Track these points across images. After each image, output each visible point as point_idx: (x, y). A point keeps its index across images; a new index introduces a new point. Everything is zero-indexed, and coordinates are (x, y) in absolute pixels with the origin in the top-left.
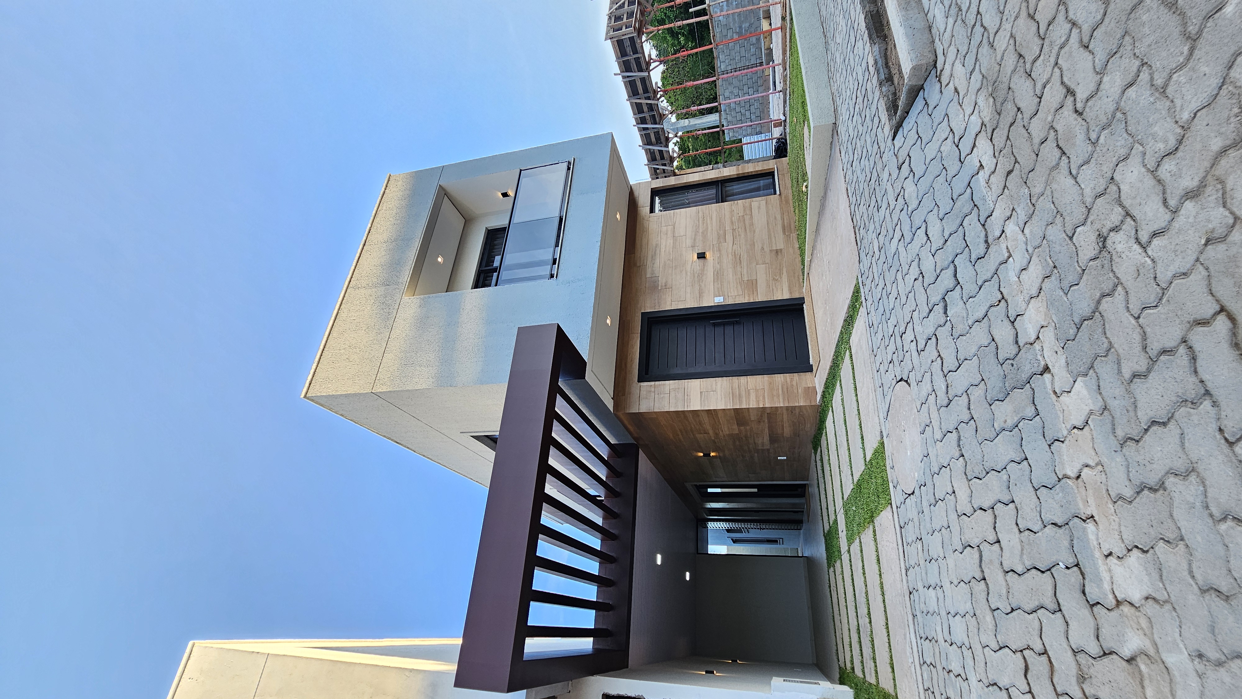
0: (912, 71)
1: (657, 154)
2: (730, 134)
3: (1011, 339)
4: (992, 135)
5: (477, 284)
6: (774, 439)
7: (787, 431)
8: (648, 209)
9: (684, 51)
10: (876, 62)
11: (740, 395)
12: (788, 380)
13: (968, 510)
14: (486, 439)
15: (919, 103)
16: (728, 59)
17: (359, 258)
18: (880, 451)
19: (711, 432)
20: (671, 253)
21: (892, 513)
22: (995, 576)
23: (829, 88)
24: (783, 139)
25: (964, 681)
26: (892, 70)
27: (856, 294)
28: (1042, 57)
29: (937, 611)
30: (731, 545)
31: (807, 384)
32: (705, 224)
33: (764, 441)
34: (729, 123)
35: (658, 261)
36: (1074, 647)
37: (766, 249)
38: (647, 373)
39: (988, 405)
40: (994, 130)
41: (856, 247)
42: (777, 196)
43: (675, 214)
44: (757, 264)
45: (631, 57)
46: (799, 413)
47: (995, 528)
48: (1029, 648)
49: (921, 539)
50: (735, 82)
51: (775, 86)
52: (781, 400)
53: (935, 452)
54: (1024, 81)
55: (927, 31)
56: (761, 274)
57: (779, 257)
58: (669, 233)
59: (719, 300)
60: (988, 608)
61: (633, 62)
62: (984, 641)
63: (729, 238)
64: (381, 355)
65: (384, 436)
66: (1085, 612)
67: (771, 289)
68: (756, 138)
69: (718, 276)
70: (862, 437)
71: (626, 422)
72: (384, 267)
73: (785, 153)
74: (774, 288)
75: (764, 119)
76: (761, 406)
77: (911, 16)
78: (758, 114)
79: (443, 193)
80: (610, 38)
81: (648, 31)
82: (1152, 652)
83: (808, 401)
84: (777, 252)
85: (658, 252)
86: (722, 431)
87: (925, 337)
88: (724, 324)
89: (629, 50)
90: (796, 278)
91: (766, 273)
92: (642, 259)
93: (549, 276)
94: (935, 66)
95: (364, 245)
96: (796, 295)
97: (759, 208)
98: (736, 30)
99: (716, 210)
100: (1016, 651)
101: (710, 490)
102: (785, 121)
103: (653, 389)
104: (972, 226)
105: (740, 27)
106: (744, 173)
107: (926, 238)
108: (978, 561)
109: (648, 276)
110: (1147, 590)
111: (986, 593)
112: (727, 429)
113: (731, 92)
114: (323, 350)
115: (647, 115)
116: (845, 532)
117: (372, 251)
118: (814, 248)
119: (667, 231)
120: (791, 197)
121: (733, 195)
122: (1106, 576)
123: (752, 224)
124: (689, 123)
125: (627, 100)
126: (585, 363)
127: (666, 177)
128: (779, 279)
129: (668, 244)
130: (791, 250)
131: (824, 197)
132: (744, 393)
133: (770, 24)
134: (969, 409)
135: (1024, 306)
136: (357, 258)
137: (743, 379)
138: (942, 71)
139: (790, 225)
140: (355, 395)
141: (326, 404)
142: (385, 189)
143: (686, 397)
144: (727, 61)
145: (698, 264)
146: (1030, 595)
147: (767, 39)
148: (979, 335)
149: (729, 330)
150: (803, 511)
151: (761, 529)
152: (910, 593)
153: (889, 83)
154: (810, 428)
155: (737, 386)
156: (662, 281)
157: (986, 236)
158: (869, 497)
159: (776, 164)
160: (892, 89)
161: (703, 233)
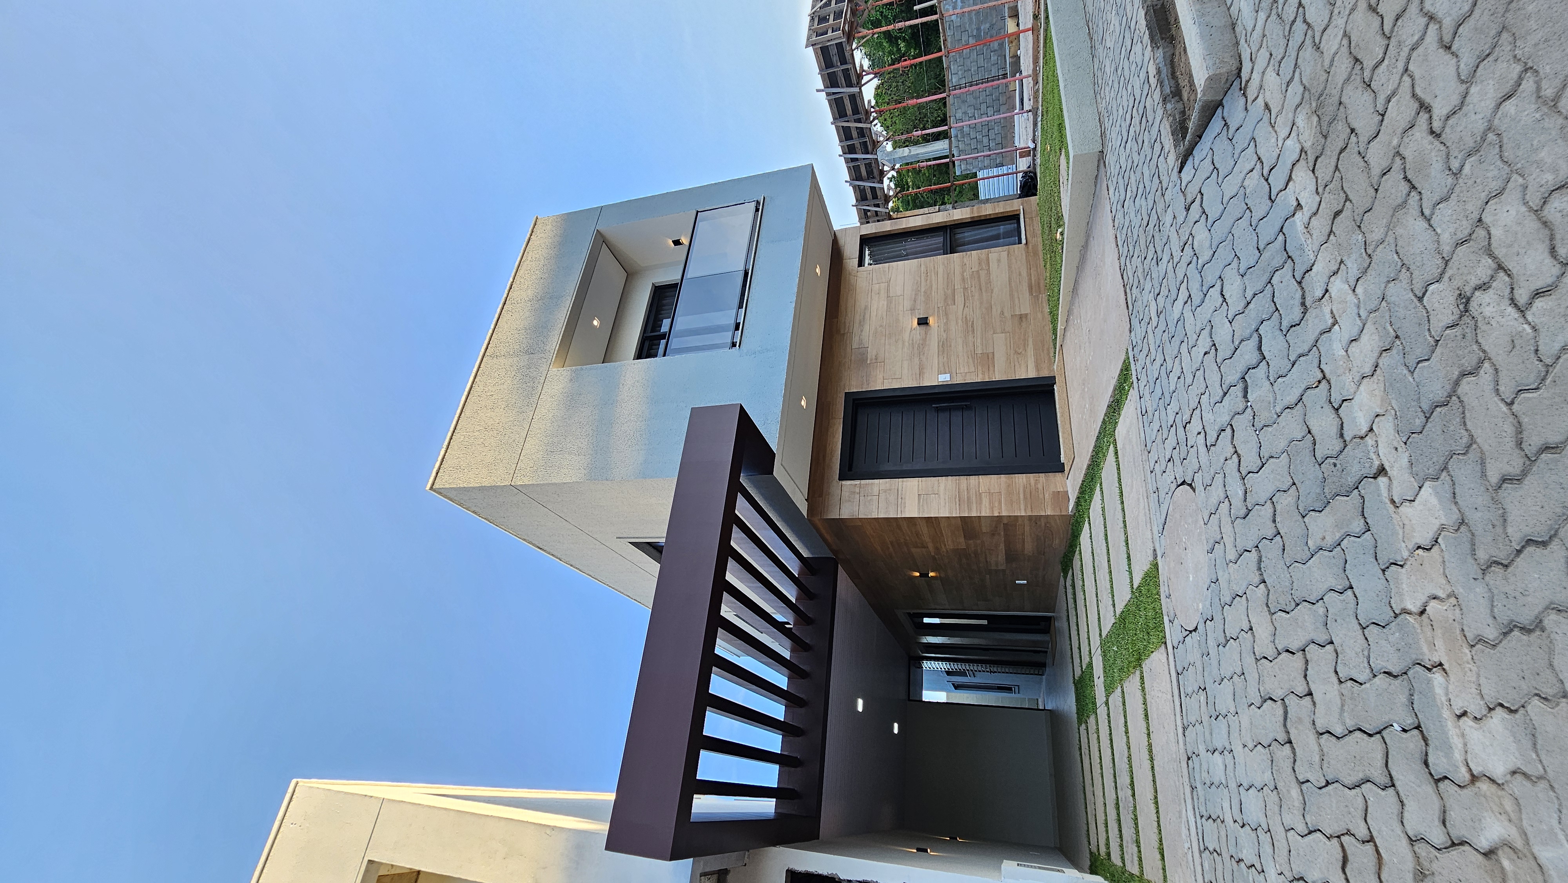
0: (1207, 82)
1: (868, 192)
2: (962, 166)
3: (1334, 430)
4: (1315, 165)
5: (639, 355)
6: (1012, 556)
7: (1029, 547)
8: (856, 261)
9: (905, 60)
10: (1159, 72)
11: (969, 498)
12: (1032, 482)
13: (1270, 652)
14: (648, 547)
15: (1216, 125)
16: (961, 70)
17: (498, 320)
18: (1152, 575)
19: (931, 546)
20: (885, 317)
21: (1166, 655)
22: (1306, 740)
23: (1095, 106)
24: (1032, 172)
25: (1259, 873)
26: (1180, 81)
27: (1125, 370)
28: (1386, 62)
29: (1224, 782)
30: (953, 692)
31: (1056, 487)
32: (928, 281)
33: (999, 558)
34: (961, 152)
35: (866, 327)
36: (1411, 834)
37: (1006, 314)
38: (850, 469)
39: (1300, 517)
40: (1317, 158)
41: (1127, 311)
42: (1022, 246)
43: (891, 269)
44: (994, 333)
45: (838, 69)
46: (1046, 525)
47: (1305, 676)
48: (1348, 833)
49: (1205, 689)
50: (970, 99)
51: (1023, 105)
52: (1022, 507)
53: (1226, 576)
54: (1361, 93)
55: (1230, 28)
56: (1000, 346)
57: (1024, 324)
58: (882, 292)
59: (944, 378)
60: (1295, 780)
61: (840, 74)
62: (1288, 822)
63: (959, 299)
64: (522, 440)
65: (524, 540)
66: (1429, 788)
67: (1012, 364)
68: (995, 171)
69: (944, 346)
70: (1129, 558)
71: (823, 531)
72: (529, 331)
73: (1034, 191)
74: (1017, 364)
75: (1005, 147)
76: (996, 514)
77: (1208, 10)
78: (999, 140)
79: (601, 240)
80: (812, 45)
81: (860, 34)
82: (1519, 844)
83: (1058, 509)
84: (1022, 317)
85: (867, 316)
86: (945, 545)
87: (1217, 428)
88: (950, 409)
89: (835, 59)
90: (1045, 352)
91: (1006, 345)
92: (847, 325)
93: (730, 344)
94: (1239, 75)
95: (505, 304)
96: (1045, 373)
97: (999, 261)
98: (972, 32)
99: (943, 264)
100: (1331, 836)
101: (926, 620)
102: (1035, 149)
103: (857, 490)
104: (1284, 282)
105: (978, 29)
106: (980, 216)
107: (1221, 300)
108: (1281, 719)
109: (855, 346)
110: (1514, 761)
111: (1292, 760)
112: (951, 542)
113: (965, 113)
114: (454, 431)
115: (856, 142)
116: (1102, 679)
117: (513, 311)
118: (1069, 312)
119: (879, 290)
120: (1040, 247)
121: (964, 245)
122: (1457, 742)
123: (989, 282)
124: (910, 152)
125: (832, 124)
126: (773, 455)
127: (878, 221)
128: (1023, 352)
129: (881, 306)
130: (1039, 315)
131: (1085, 247)
132: (974, 496)
133: (1018, 25)
134: (1274, 521)
135: (1353, 387)
136: (495, 319)
137: (973, 479)
138: (1248, 82)
139: (1039, 284)
140: (492, 488)
141: (455, 498)
142: (531, 235)
143: (900, 500)
144: (960, 73)
145: (918, 332)
146: (1353, 764)
147: (1014, 44)
148: (1291, 426)
149: (957, 417)
150: (1046, 652)
151: (991, 672)
152: (1189, 759)
153: (1177, 98)
154: (1058, 544)
155: (965, 488)
156: (871, 353)
157: (1303, 297)
158: (1136, 635)
159: (1022, 204)
160: (1180, 106)
161: (925, 292)
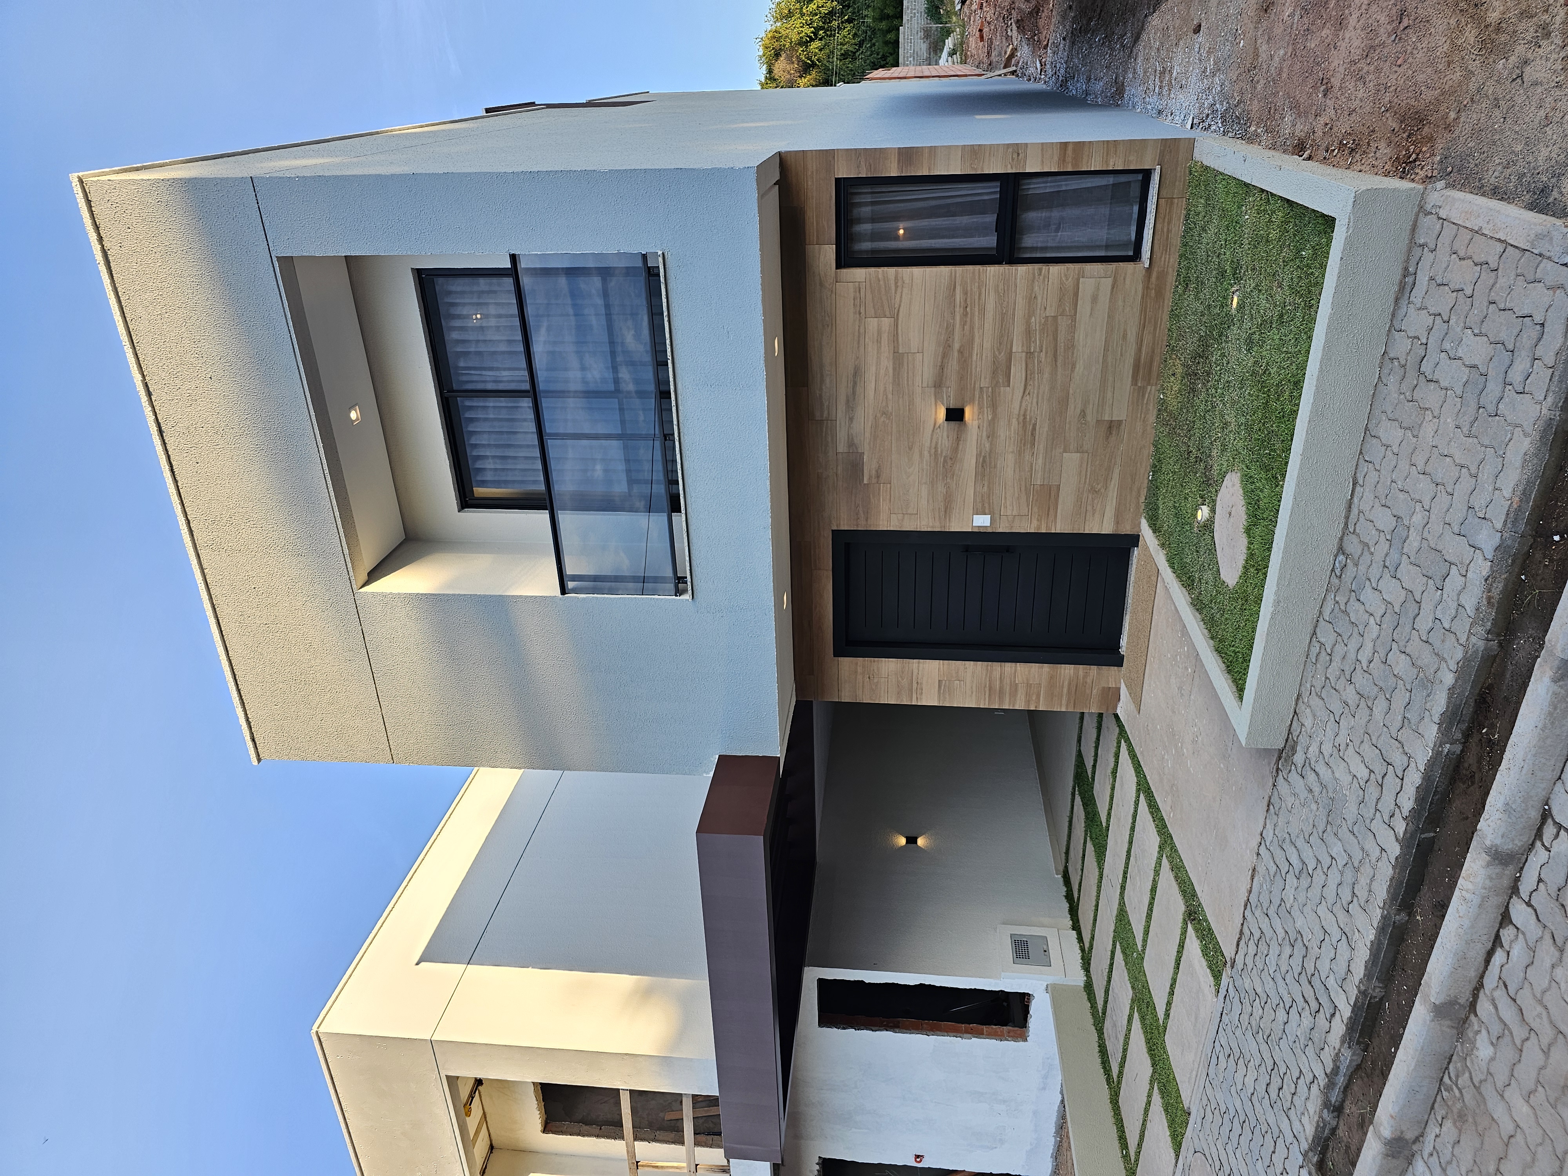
11: (1001, 688)
12: (1081, 673)
20: (890, 396)
31: (1108, 681)
32: (967, 327)
35: (859, 413)
37: (1089, 418)
42: (1140, 269)
43: (899, 284)
44: (1065, 451)
52: (1064, 702)
56: (1071, 475)
57: (1113, 438)
58: (885, 337)
59: (982, 521)
67: (1083, 507)
69: (986, 465)
74: (1089, 508)
84: (1112, 427)
85: (859, 390)
88: (984, 553)
91: (1080, 473)
92: (826, 404)
103: (860, 671)
109: (842, 448)
119: (879, 332)
120: (1171, 278)
128: (1103, 490)
129: (882, 372)
130: (1139, 427)
132: (1008, 686)
137: (1009, 666)
139: (1152, 361)
143: (915, 686)
145: (945, 434)
149: (993, 566)
155: (998, 676)
156: (870, 464)
161: (960, 352)
